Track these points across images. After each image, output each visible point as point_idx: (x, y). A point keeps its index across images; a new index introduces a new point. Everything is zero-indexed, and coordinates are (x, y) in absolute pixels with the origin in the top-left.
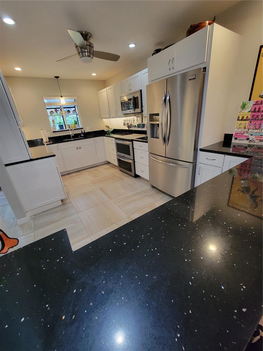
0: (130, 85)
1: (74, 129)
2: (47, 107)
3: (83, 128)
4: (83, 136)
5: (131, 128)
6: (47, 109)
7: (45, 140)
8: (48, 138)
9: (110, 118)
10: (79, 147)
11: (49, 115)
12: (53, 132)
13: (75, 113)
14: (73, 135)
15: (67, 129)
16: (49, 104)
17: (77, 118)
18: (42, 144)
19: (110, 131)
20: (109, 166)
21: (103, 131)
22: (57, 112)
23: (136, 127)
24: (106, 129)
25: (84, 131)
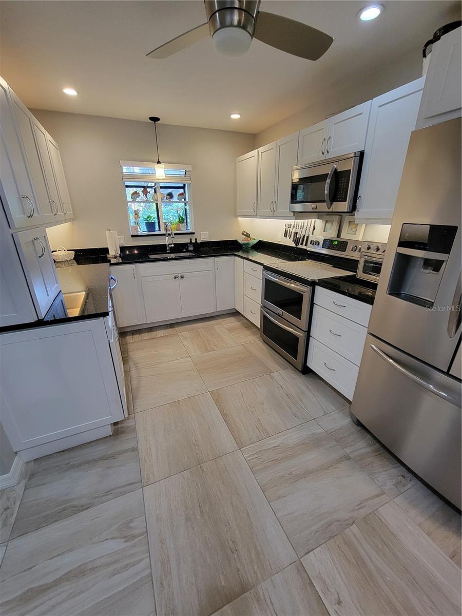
0: (328, 139)
1: (175, 234)
2: (127, 183)
3: (194, 233)
4: (192, 249)
5: (302, 244)
6: (127, 186)
7: (113, 252)
8: (120, 247)
9: (256, 216)
10: (180, 275)
11: (129, 199)
12: (133, 236)
13: (183, 200)
14: (173, 245)
15: (163, 232)
16: (132, 177)
17: (186, 210)
18: (105, 260)
19: (251, 244)
20: (239, 321)
21: (236, 241)
22: (146, 195)
23: (319, 244)
24: (241, 240)
25: (196, 239)
